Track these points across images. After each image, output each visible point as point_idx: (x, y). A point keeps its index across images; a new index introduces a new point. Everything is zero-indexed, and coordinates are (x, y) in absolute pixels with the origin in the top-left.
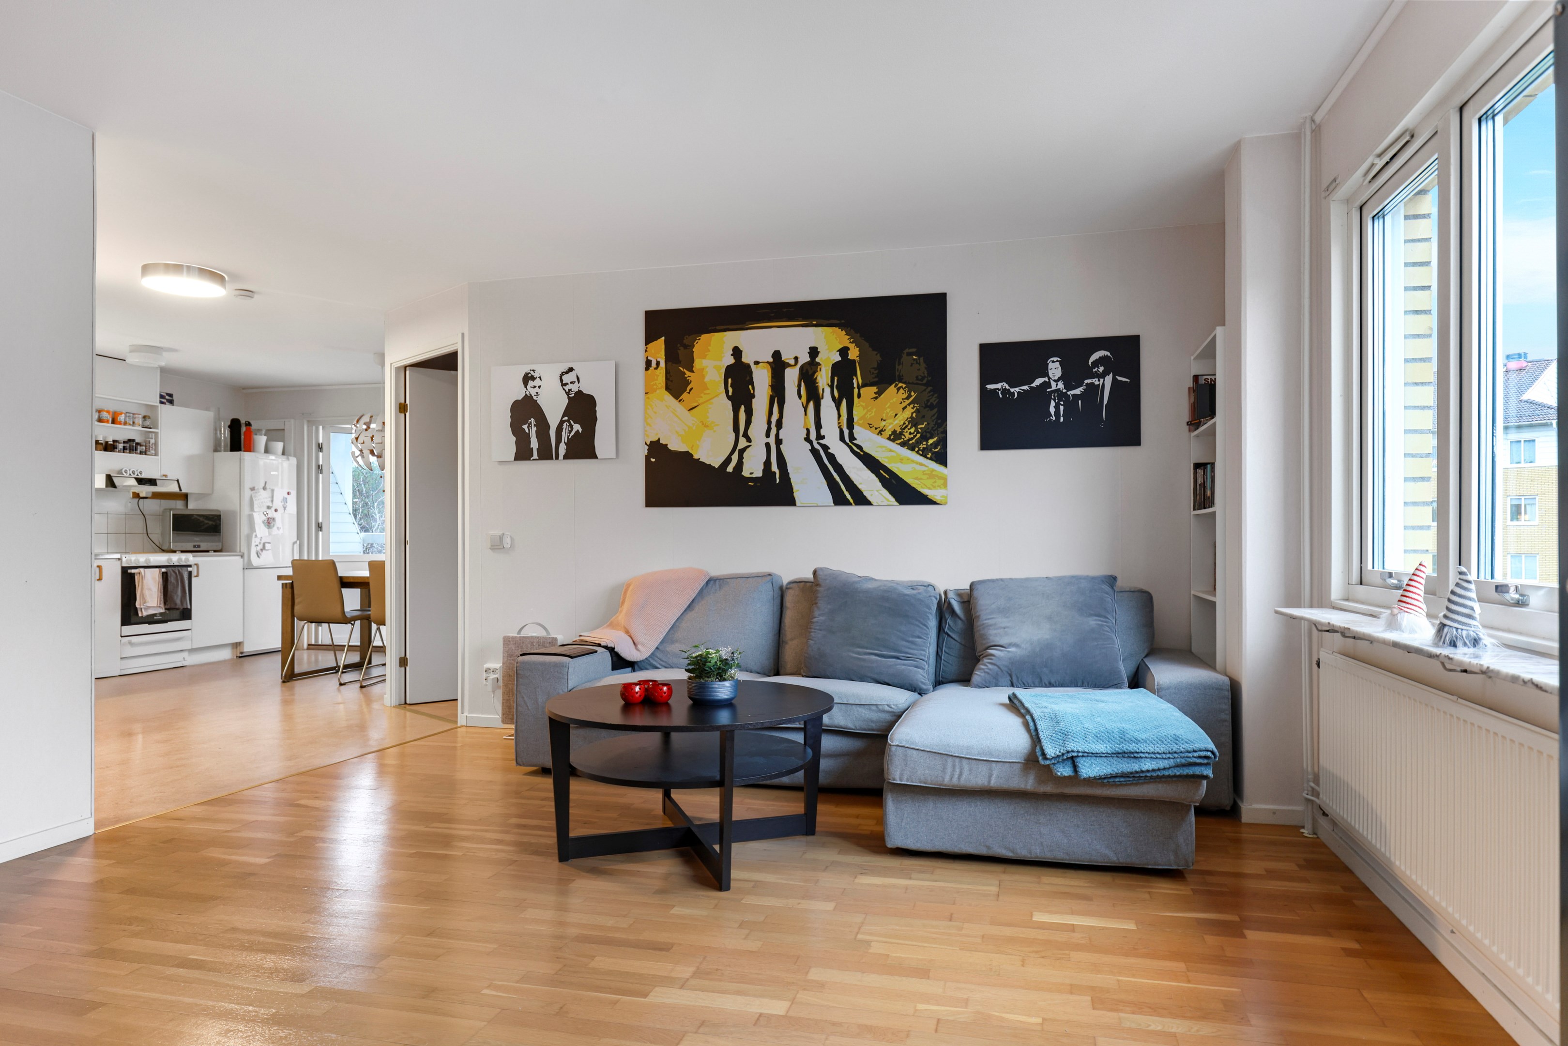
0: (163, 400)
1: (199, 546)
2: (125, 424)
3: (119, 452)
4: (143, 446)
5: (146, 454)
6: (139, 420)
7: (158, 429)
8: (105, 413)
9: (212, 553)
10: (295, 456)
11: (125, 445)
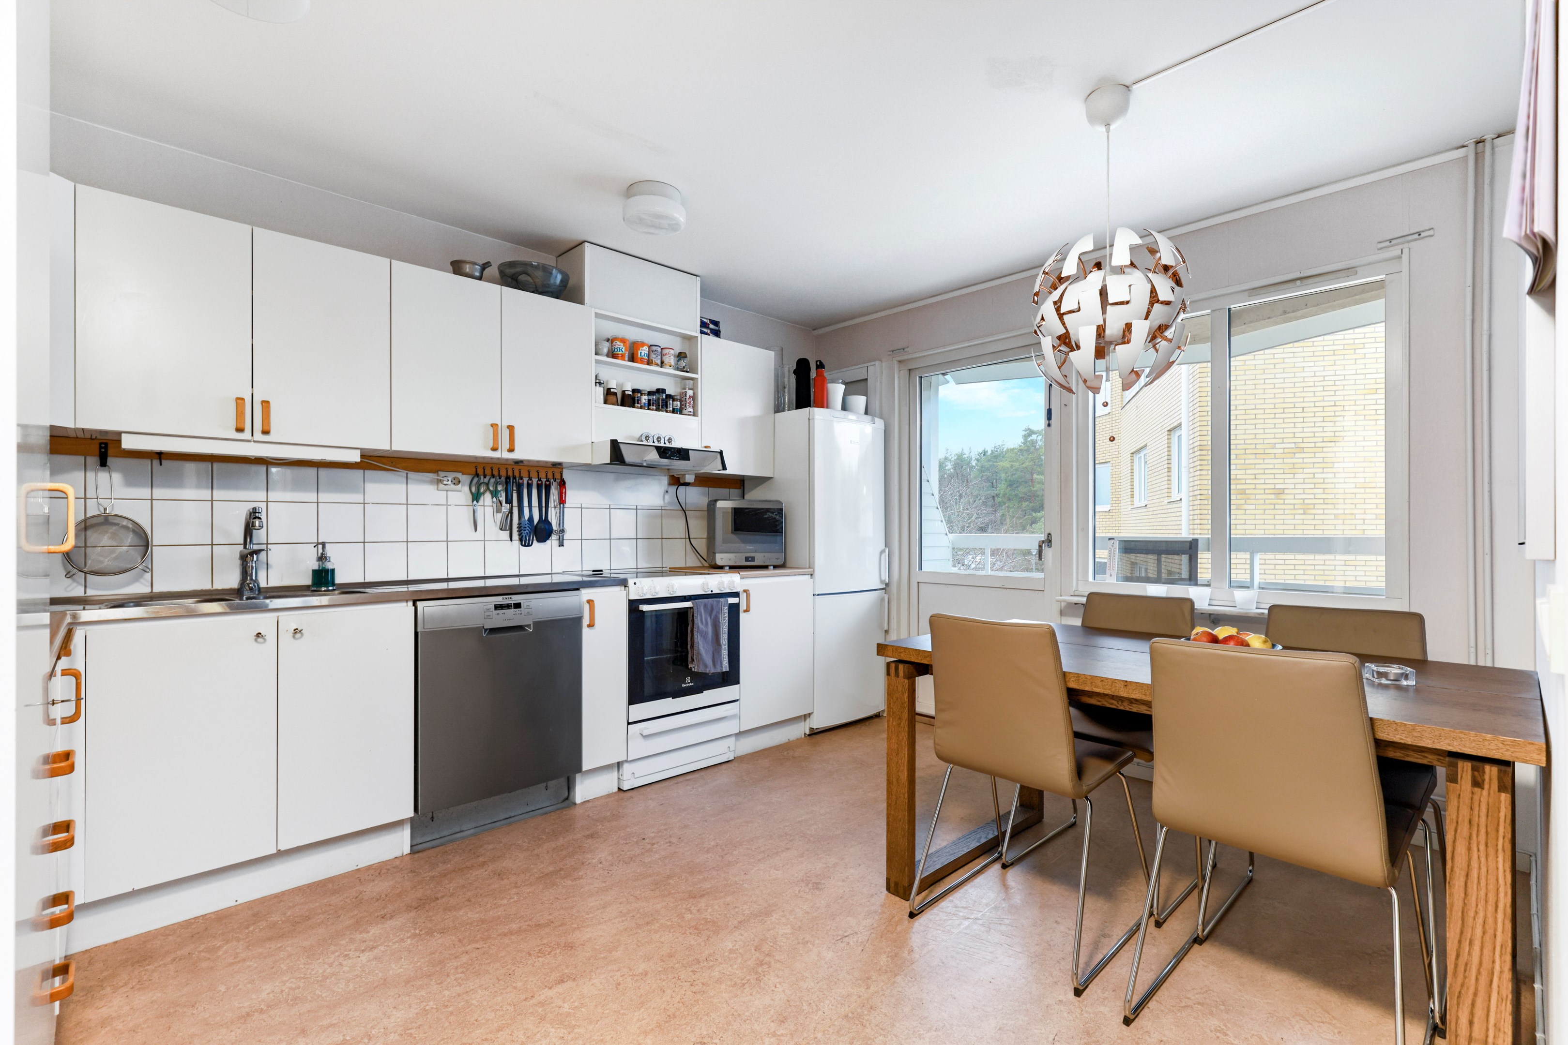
0: (705, 330)
1: (753, 559)
2: (649, 362)
3: (641, 408)
4: (677, 400)
5: (681, 413)
6: (670, 360)
7: (697, 373)
8: (618, 343)
9: (771, 571)
10: (881, 417)
11: (651, 397)
